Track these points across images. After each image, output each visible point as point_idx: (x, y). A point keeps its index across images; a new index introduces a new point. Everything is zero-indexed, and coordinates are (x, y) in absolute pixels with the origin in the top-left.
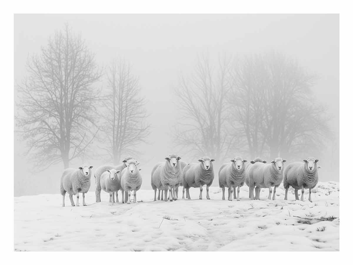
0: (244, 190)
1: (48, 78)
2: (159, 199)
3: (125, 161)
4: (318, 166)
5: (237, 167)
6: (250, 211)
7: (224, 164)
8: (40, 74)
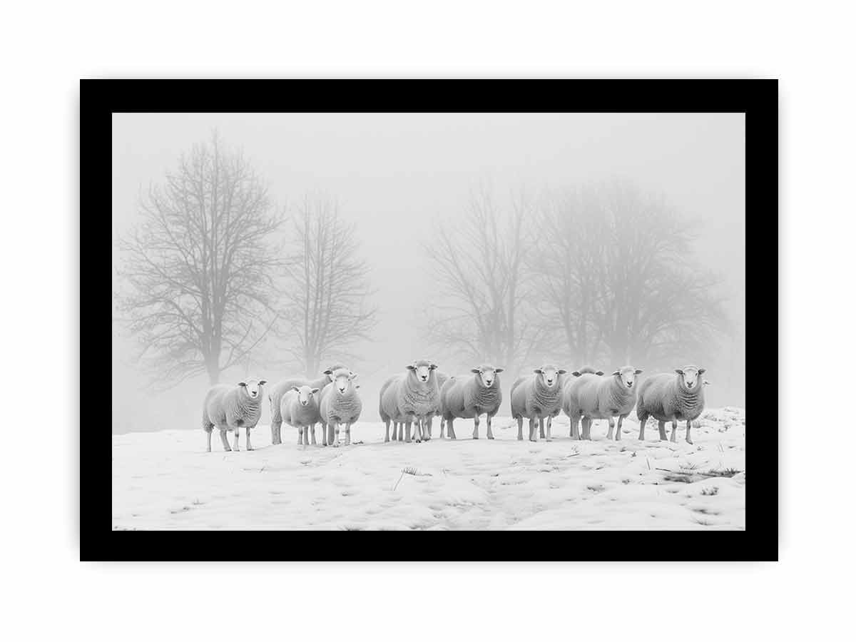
0: (560, 423)
1: (181, 227)
2: (394, 438)
3: (328, 373)
4: (704, 381)
5: (546, 383)
6: (571, 460)
7: (522, 376)
8: (164, 220)
